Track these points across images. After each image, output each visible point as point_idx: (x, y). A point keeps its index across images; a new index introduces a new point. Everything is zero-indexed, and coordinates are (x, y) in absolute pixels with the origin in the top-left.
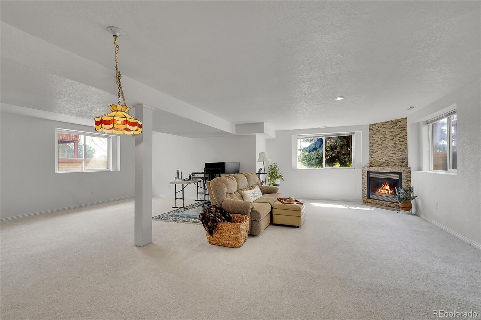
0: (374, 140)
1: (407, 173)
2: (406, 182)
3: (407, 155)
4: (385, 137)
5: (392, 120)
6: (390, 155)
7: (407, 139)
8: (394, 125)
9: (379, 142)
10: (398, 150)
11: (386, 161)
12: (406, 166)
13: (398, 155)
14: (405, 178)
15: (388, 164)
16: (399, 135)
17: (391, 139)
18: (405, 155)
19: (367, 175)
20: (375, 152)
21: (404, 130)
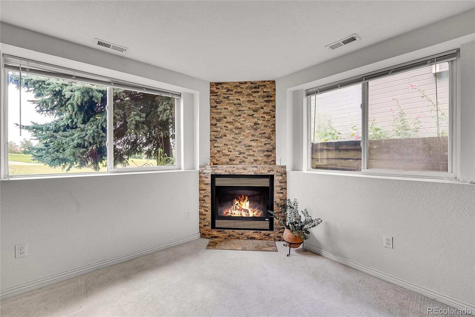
0: (220, 113)
1: (282, 176)
2: (280, 191)
3: (275, 144)
4: (239, 111)
5: (252, 80)
6: (248, 143)
7: (274, 117)
8: (254, 90)
9: (228, 118)
10: (260, 135)
11: (240, 154)
12: (273, 162)
13: (260, 144)
14: (278, 184)
15: (244, 159)
16: (262, 108)
17: (249, 115)
18: (271, 144)
19: (210, 182)
20: (221, 137)
21: (271, 101)
